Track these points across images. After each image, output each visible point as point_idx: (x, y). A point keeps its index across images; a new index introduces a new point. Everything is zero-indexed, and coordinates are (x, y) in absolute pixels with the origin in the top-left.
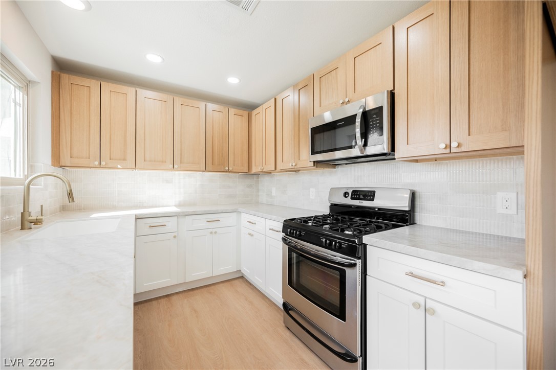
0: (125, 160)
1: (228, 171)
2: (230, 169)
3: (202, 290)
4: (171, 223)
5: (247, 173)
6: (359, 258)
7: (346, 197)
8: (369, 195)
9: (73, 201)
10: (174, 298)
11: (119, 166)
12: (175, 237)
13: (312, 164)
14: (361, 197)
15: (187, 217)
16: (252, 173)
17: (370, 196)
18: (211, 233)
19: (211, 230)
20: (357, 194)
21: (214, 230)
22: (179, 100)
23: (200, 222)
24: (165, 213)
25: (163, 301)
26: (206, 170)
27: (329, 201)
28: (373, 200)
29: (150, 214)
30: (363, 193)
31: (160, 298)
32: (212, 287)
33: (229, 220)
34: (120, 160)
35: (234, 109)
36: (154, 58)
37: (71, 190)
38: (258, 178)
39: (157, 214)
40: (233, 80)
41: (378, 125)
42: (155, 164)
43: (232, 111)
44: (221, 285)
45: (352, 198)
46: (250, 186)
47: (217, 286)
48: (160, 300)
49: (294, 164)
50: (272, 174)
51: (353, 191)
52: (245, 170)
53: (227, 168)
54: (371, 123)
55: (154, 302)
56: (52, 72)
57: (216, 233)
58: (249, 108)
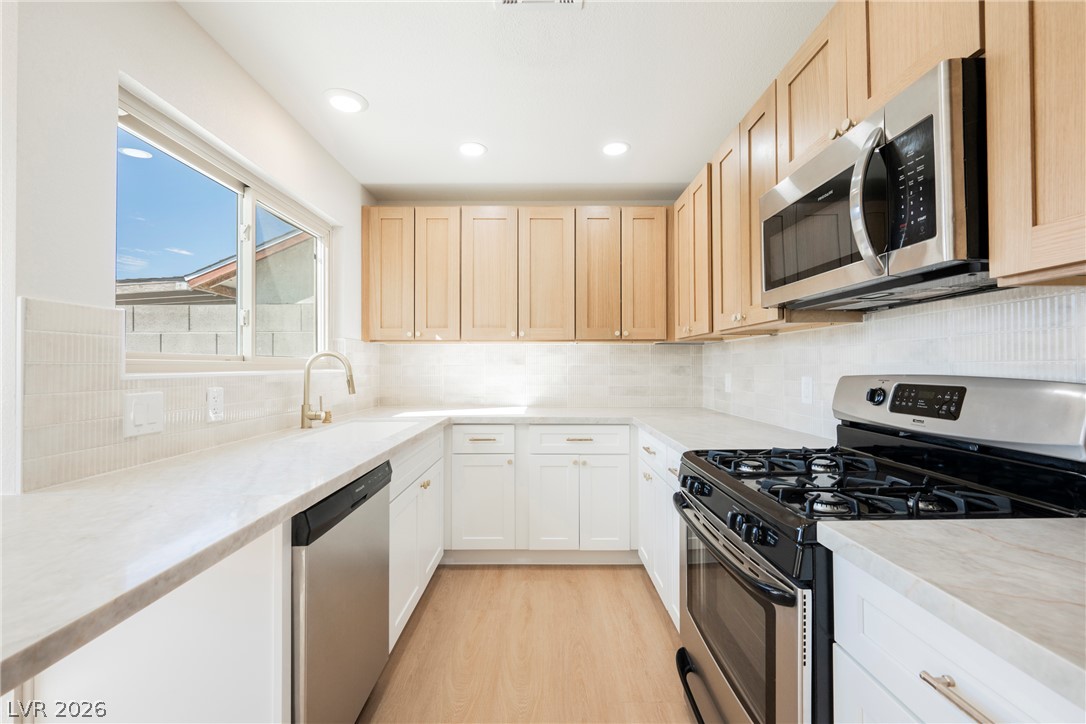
0: (446, 326)
1: (620, 339)
2: (625, 333)
3: (559, 572)
4: (505, 436)
5: (667, 340)
6: (807, 585)
7: (879, 403)
8: (945, 399)
9: (354, 392)
10: (510, 573)
11: (438, 338)
12: (510, 462)
13: (774, 313)
14: (921, 404)
15: (531, 427)
16: (677, 341)
17: (949, 403)
18: (575, 463)
19: (576, 457)
20: (909, 397)
21: (583, 458)
22: (526, 212)
23: (555, 440)
24: (492, 418)
25: (491, 574)
26: (575, 339)
27: (836, 412)
28: (954, 416)
29: (470, 418)
30: (931, 395)
31: (489, 567)
32: (579, 572)
33: (612, 440)
34: (440, 327)
35: (632, 208)
36: (471, 150)
37: (351, 376)
38: (700, 351)
39: (481, 418)
40: (615, 149)
41: (921, 178)
42: (489, 332)
43: (629, 212)
44: (594, 572)
45: (894, 408)
46: (679, 370)
47: (587, 572)
48: (486, 571)
49: (739, 317)
50: (726, 341)
51: (900, 388)
52: (660, 333)
53: (617, 333)
54: (902, 178)
55: (477, 573)
56: (363, 207)
57: (584, 463)
58: (664, 199)
